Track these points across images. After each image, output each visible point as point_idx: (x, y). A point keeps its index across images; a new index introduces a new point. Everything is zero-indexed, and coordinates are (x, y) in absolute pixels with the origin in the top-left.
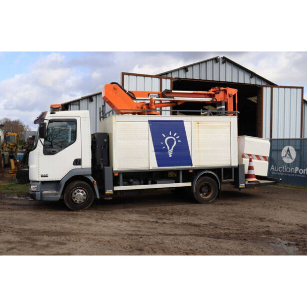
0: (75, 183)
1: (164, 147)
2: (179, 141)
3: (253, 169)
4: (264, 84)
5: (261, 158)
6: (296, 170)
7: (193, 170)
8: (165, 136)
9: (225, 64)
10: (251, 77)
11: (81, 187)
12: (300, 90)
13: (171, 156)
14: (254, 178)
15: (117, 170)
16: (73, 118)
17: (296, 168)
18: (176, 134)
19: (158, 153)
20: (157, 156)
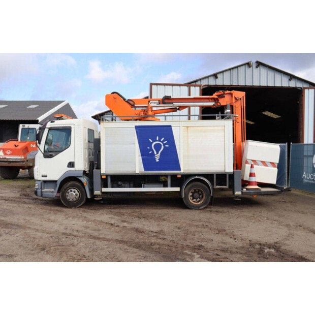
0: (69, 184)
1: (151, 152)
2: (167, 146)
3: (255, 176)
4: (305, 85)
5: (268, 164)
7: (182, 175)
8: (151, 141)
9: (259, 68)
10: (290, 80)
11: (74, 187)
13: (158, 161)
14: (255, 185)
16: (69, 125)
18: (163, 139)
19: (145, 157)
20: (143, 160)
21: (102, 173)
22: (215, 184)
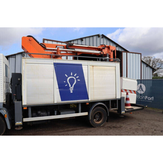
1: (67, 85)
2: (79, 80)
3: (129, 100)
4: (123, 51)
6: (146, 98)
7: (89, 103)
8: (67, 76)
9: (103, 38)
10: (116, 47)
12: (140, 55)
13: (72, 92)
14: (130, 106)
15: (26, 104)
17: (146, 96)
18: (76, 74)
19: (61, 89)
20: (60, 92)
21: (23, 104)
22: (110, 107)
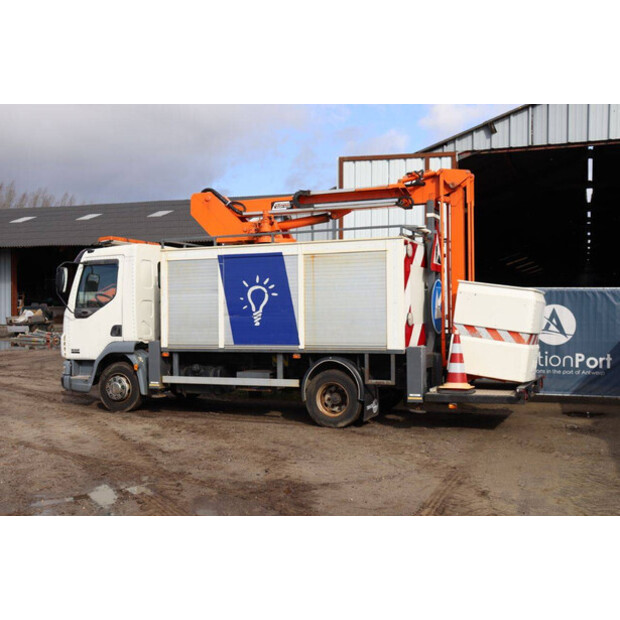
0: (114, 366)
1: (245, 307)
2: (275, 294)
5: (504, 335)
7: (302, 354)
8: (247, 285)
14: (463, 381)
15: (168, 346)
19: (234, 316)
21: (162, 346)
22: (367, 375)
